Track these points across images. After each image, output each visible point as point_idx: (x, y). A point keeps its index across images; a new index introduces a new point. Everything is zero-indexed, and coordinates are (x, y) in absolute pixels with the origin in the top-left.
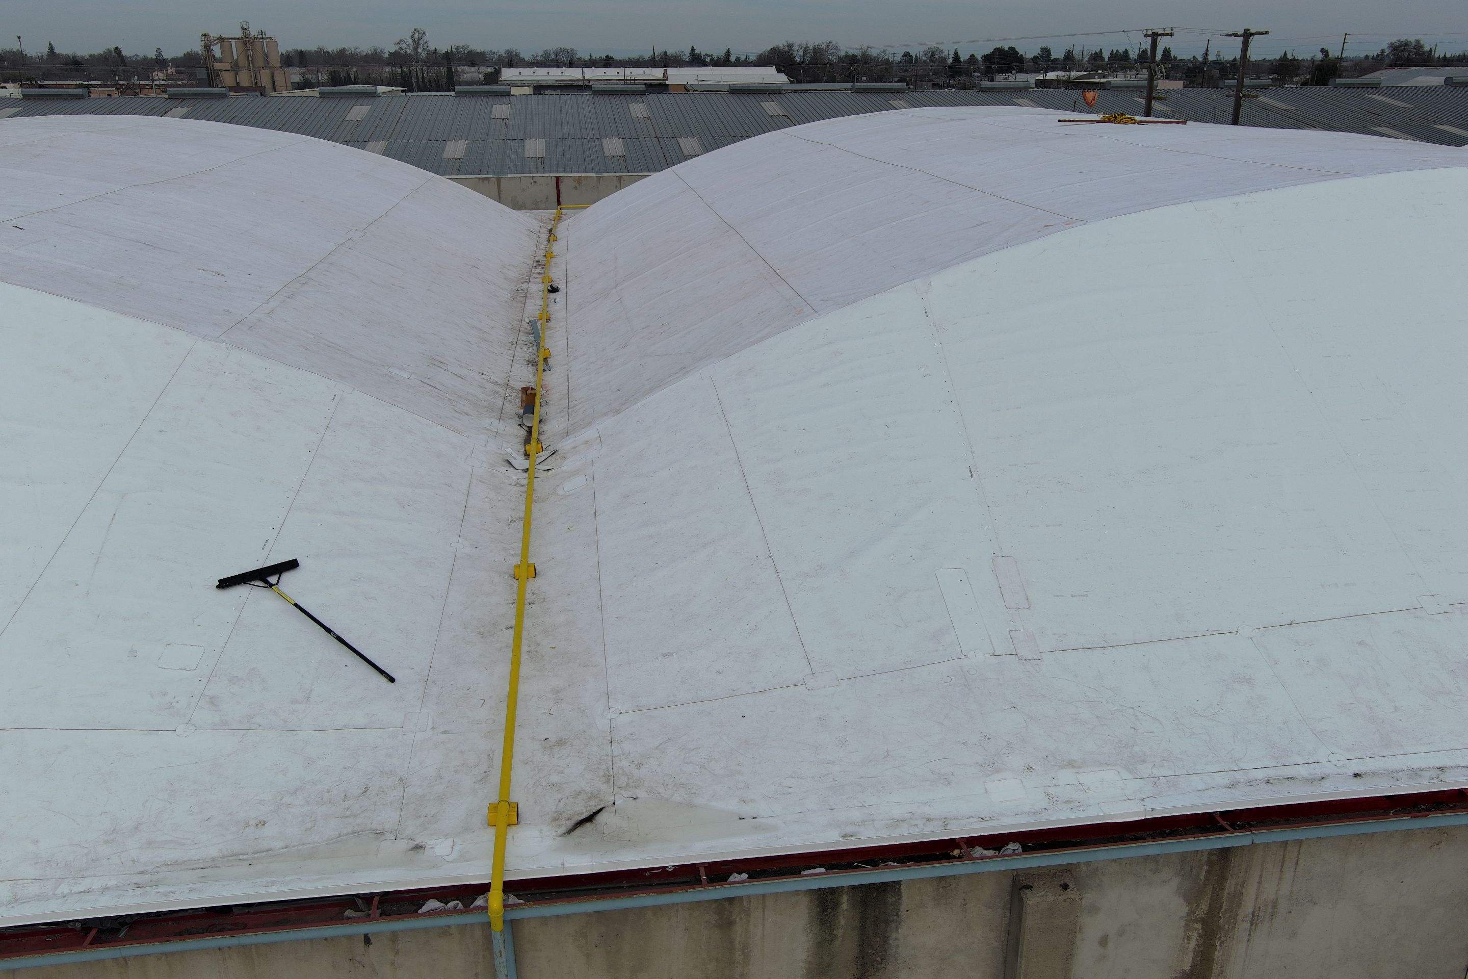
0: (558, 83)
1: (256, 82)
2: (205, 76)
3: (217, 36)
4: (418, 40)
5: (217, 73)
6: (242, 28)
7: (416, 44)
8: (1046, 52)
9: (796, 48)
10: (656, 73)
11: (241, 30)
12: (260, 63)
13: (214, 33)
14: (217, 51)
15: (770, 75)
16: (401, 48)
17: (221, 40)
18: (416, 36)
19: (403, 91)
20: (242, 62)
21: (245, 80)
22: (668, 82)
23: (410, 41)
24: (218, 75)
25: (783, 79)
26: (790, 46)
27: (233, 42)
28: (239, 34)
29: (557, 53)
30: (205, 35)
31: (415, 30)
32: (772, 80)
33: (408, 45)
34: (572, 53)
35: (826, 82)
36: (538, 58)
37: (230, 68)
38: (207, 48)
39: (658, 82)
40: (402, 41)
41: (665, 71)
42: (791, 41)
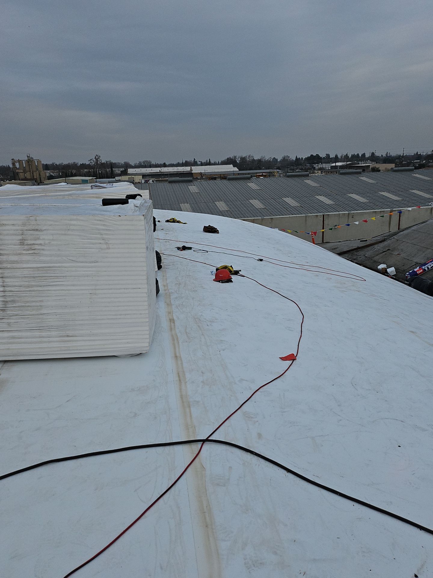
0: (150, 174)
1: (33, 176)
2: (13, 175)
3: (18, 159)
4: (98, 159)
5: (18, 173)
6: (27, 156)
7: (97, 160)
8: (328, 155)
9: (237, 157)
10: (188, 169)
11: (27, 157)
12: (34, 169)
13: (16, 159)
14: (17, 165)
15: (230, 168)
16: (91, 162)
17: (20, 161)
18: (97, 157)
19: (95, 179)
20: (27, 169)
21: (28, 175)
22: (192, 172)
23: (95, 160)
24: (18, 175)
25: (236, 169)
26: (235, 157)
27: (24, 161)
28: (26, 159)
29: (144, 162)
30: (13, 159)
31: (96, 155)
32: (232, 170)
33: (94, 161)
34: (150, 162)
35: (249, 170)
36: (137, 165)
37: (22, 172)
38: (14, 164)
39: (189, 172)
40: (91, 159)
41: (191, 168)
42: (235, 155)
